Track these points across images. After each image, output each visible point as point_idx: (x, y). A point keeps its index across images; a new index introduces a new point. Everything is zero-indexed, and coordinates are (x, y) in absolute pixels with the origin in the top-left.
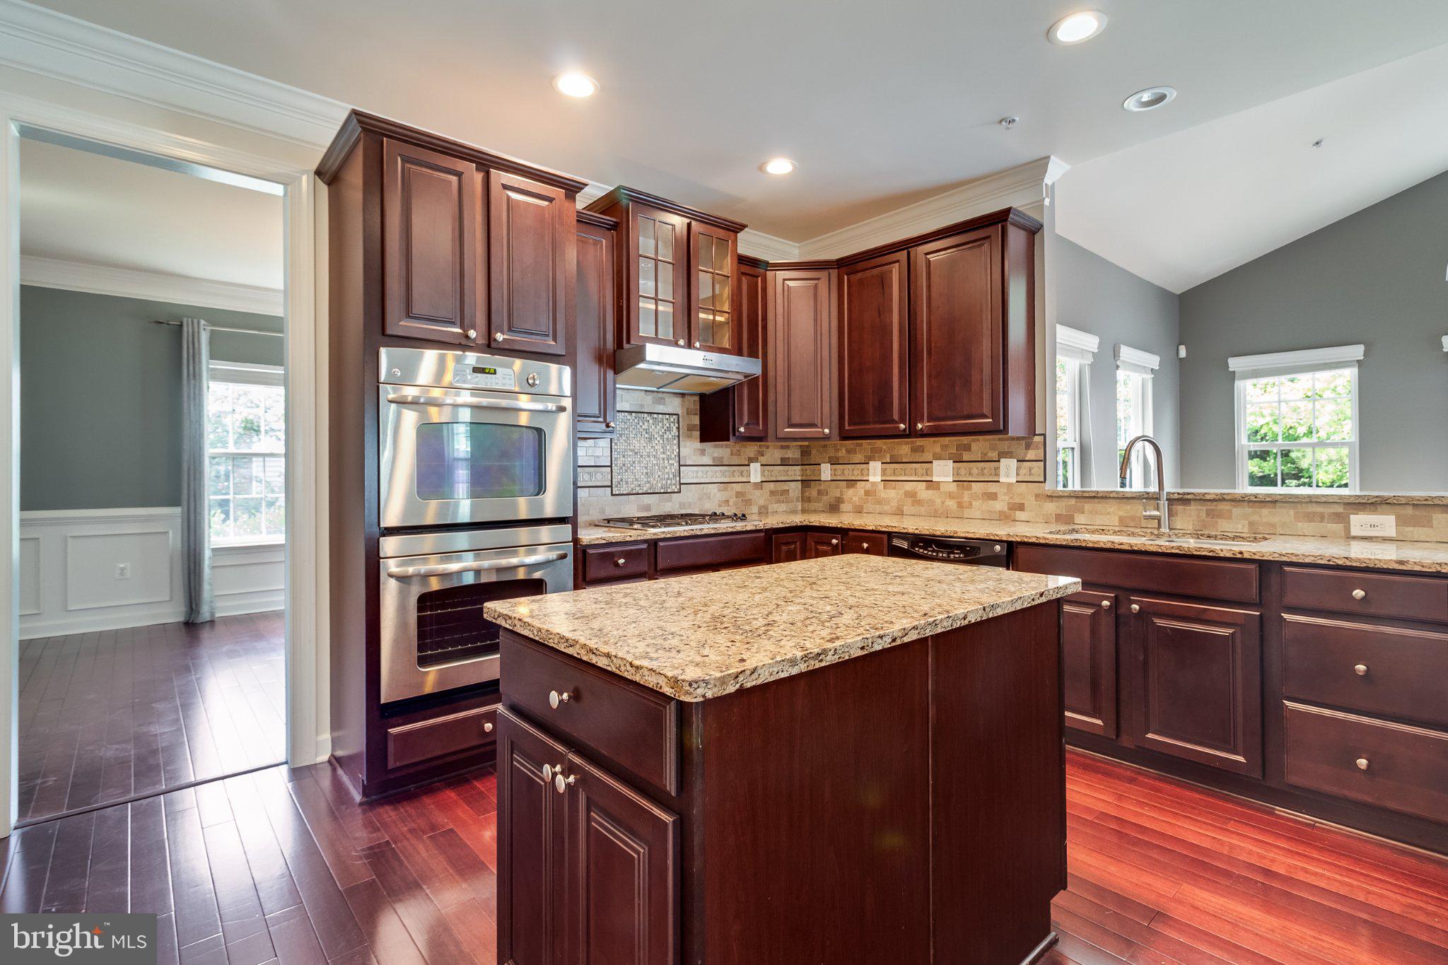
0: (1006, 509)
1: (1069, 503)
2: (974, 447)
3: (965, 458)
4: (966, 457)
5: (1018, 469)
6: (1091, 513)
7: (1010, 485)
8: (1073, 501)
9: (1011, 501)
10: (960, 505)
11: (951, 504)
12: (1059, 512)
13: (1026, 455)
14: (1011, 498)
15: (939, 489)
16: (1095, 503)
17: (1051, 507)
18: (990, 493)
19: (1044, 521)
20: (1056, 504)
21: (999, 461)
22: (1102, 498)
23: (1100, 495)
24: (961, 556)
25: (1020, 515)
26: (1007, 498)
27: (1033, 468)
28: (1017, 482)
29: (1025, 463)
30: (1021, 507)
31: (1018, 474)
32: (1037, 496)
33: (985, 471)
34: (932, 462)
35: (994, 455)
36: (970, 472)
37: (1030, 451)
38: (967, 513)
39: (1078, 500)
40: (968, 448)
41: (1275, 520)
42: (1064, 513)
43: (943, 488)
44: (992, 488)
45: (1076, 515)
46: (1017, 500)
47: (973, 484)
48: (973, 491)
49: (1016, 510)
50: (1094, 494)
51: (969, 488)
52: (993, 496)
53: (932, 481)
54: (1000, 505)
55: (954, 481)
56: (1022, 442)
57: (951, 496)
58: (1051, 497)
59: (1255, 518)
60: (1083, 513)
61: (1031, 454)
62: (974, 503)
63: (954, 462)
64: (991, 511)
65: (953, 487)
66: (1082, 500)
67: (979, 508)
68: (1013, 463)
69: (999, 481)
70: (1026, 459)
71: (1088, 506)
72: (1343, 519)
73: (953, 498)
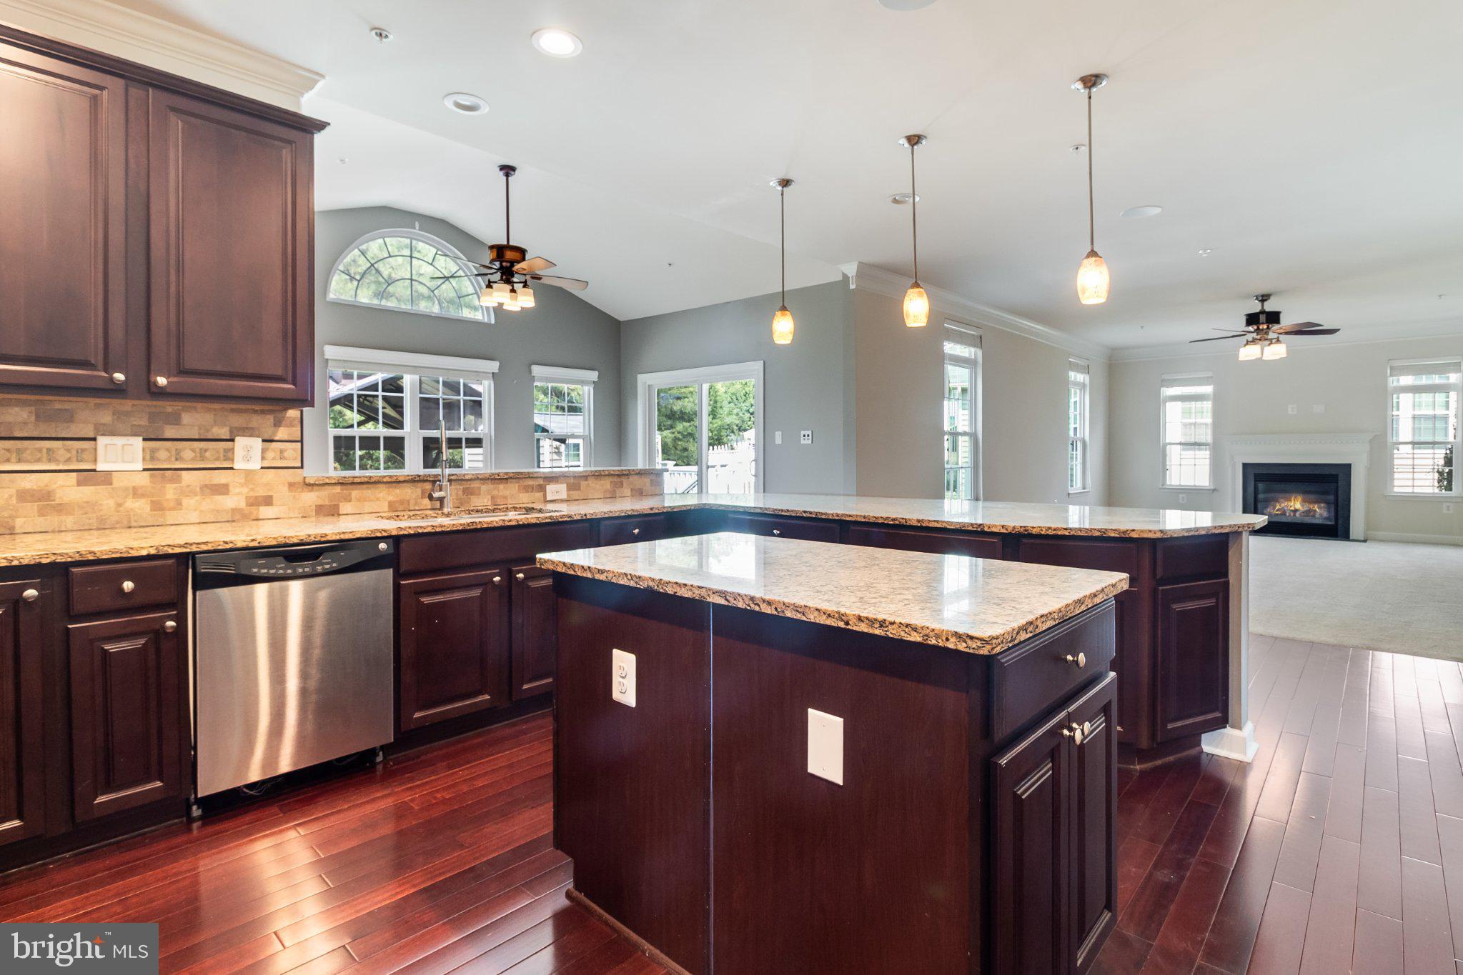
0: (243, 505)
1: (334, 491)
2: (186, 418)
3: (168, 434)
4: (170, 432)
5: (264, 451)
6: (359, 500)
7: (249, 473)
8: (338, 489)
9: (252, 494)
10: (157, 507)
11: (140, 506)
12: (320, 502)
13: (275, 433)
14: (252, 490)
15: (111, 484)
16: (363, 489)
17: (311, 498)
18: (216, 485)
19: (301, 515)
20: (317, 493)
21: (232, 440)
22: (375, 483)
23: (373, 480)
24: (334, 565)
25: (265, 511)
26: (245, 490)
27: (286, 450)
28: (262, 468)
29: (274, 443)
30: (268, 501)
31: (263, 458)
32: (291, 485)
33: (208, 454)
34: (94, 439)
35: (223, 432)
36: (178, 454)
37: (281, 429)
38: (171, 517)
39: (344, 487)
40: (175, 420)
41: (507, 493)
42: (327, 503)
43: (118, 481)
44: (220, 478)
45: (341, 504)
46: (261, 492)
47: (183, 472)
48: (184, 484)
49: (258, 505)
50: (366, 480)
51: (177, 480)
52: (223, 489)
53: (94, 470)
54: (233, 501)
55: (145, 470)
56: (268, 416)
57: (136, 492)
58: (310, 486)
59: (495, 493)
60: (350, 501)
61: (282, 433)
62: (185, 501)
63: (144, 440)
64: (217, 511)
65: (144, 480)
66: (349, 487)
67: (194, 507)
68: (257, 443)
69: (232, 468)
70: (276, 438)
71: (355, 493)
72: (542, 489)
73: (143, 496)
